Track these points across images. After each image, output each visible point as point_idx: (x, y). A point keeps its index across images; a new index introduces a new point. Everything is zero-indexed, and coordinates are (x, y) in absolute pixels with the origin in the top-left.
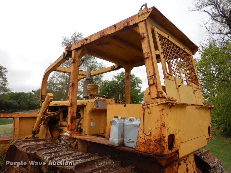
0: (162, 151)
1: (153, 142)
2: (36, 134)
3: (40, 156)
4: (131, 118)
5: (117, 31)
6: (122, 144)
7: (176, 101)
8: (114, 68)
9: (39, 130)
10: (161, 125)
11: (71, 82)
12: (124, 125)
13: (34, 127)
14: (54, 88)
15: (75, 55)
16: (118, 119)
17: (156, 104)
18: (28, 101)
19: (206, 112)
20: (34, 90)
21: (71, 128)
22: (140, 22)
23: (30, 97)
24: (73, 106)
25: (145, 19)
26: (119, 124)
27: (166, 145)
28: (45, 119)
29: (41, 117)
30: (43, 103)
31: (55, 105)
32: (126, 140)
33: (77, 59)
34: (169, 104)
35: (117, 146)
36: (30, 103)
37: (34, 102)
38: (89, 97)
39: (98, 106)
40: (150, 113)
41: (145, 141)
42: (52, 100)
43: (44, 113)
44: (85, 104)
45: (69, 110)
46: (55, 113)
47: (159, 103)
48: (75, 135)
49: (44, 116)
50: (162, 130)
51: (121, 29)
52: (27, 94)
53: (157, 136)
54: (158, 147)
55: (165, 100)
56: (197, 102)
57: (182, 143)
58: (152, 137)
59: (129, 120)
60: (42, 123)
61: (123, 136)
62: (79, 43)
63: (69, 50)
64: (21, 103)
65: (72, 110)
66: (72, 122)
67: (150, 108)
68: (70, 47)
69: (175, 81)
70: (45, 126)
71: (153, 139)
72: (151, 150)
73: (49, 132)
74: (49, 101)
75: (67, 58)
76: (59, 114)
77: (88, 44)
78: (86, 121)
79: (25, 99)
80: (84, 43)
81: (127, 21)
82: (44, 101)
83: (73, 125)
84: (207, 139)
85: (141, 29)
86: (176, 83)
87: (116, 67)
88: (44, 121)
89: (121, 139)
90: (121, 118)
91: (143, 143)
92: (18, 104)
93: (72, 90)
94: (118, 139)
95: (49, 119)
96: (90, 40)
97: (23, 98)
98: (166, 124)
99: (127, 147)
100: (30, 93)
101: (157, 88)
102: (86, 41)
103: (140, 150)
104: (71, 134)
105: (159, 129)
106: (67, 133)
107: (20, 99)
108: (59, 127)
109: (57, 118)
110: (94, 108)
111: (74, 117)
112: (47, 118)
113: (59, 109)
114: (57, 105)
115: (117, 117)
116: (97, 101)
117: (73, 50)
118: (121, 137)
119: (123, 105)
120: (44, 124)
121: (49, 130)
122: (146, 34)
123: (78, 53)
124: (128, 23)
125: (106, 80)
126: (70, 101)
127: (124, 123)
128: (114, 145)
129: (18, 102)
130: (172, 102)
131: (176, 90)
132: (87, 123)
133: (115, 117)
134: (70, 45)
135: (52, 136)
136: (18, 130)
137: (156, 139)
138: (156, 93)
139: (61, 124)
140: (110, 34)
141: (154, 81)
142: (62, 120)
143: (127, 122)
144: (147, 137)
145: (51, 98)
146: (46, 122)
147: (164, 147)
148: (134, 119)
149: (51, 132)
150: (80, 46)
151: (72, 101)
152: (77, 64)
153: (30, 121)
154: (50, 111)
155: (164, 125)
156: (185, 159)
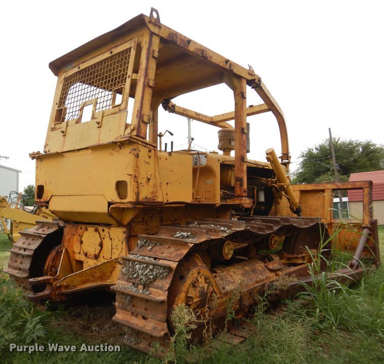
56: (99, 140)
57: (52, 195)
156: (100, 229)
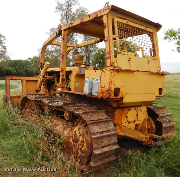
0: (109, 96)
1: (105, 91)
2: (39, 92)
3: (43, 101)
4: (97, 78)
5: (90, 19)
6: (91, 94)
7: (121, 68)
8: (98, 41)
9: (40, 89)
10: (110, 82)
11: (61, 54)
12: (92, 83)
13: (37, 87)
14: (49, 56)
15: (64, 34)
16: (89, 79)
17: (108, 70)
18: (25, 68)
19: (158, 77)
20: (30, 58)
21: (62, 86)
22: (104, 15)
23: (26, 65)
24: (63, 72)
25: (107, 13)
26: (89, 82)
27: (112, 93)
28: (44, 81)
29: (42, 80)
30: (42, 69)
31: (51, 71)
32: (93, 92)
33: (65, 37)
34: (115, 70)
35: (88, 95)
36: (27, 71)
37: (30, 70)
38: (75, 65)
39: (81, 72)
40: (105, 75)
41: (102, 91)
42: (49, 67)
43: (44, 77)
44: (72, 70)
45: (61, 74)
46: (52, 77)
47: (109, 69)
48: (64, 90)
49: (43, 79)
50: (110, 85)
51: (93, 18)
52: (24, 61)
53: (107, 88)
54: (107, 94)
55: (113, 67)
56: (149, 69)
57: (126, 94)
58: (105, 89)
59: (96, 80)
60: (42, 84)
61: (91, 89)
62: (66, 25)
63: (60, 30)
64: (19, 70)
65: (62, 74)
66: (62, 82)
67: (105, 72)
68: (61, 28)
69: (128, 55)
70: (44, 86)
71: (105, 90)
72: (104, 96)
73: (47, 91)
74: (47, 68)
75: (59, 35)
76: (54, 78)
77: (73, 27)
78: (73, 83)
79: (23, 66)
80: (70, 26)
81: (96, 13)
82: (43, 68)
83: (63, 84)
84: (156, 97)
85: (105, 20)
86: (128, 56)
87: (99, 40)
88: (44, 82)
89: (90, 91)
90: (91, 79)
91: (101, 92)
92: (17, 71)
93: (62, 60)
94: (88, 91)
95: (47, 82)
96: (74, 24)
97: (20, 65)
98: (113, 81)
99: (94, 96)
100: (27, 61)
101: (111, 60)
102: (71, 24)
103: (99, 96)
104: (62, 90)
105: (109, 84)
106: (59, 89)
107: (18, 67)
108: (54, 88)
109: (53, 81)
110: (78, 73)
111: (64, 79)
112: (46, 80)
113: (54, 74)
114: (53, 71)
115: (89, 78)
116: (80, 68)
117: (62, 30)
118: (90, 90)
119: (94, 71)
120: (43, 85)
121: (47, 89)
122: (107, 24)
123: (66, 33)
124: (97, 15)
125: (101, 47)
126: (61, 68)
127: (92, 82)
128: (86, 94)
129: (16, 69)
130: (117, 69)
131: (128, 61)
132: (73, 84)
133: (87, 78)
134: (60, 26)
135: (50, 93)
136: (25, 89)
137: (107, 90)
138: (110, 63)
139: (56, 85)
140: (86, 21)
141: (109, 56)
142: (57, 83)
143: (94, 81)
144: (103, 89)
145: (48, 66)
146: (45, 84)
147: (110, 94)
148: (98, 79)
149: (49, 91)
150: (67, 28)
151: (62, 68)
152: (65, 41)
153: (33, 83)
154: (47, 75)
155: (112, 82)
156: (137, 108)
